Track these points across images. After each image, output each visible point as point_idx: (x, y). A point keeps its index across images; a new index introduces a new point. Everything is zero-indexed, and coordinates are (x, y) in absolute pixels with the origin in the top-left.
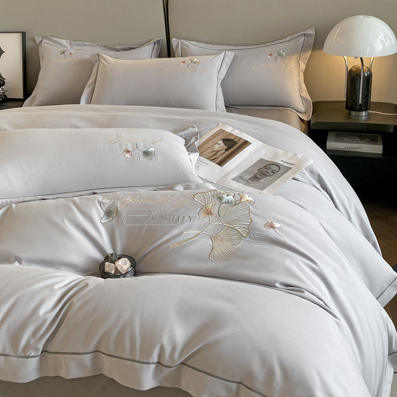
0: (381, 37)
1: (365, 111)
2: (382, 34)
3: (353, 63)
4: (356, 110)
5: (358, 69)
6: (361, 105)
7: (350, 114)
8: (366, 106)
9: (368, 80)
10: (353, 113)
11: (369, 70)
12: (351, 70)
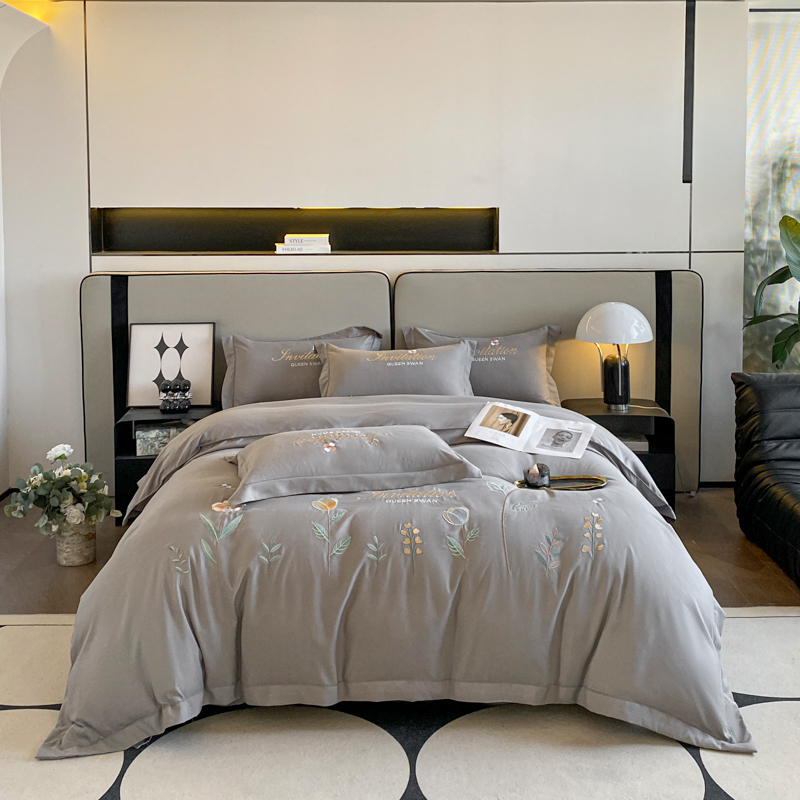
0: (636, 323)
1: (626, 403)
2: (636, 321)
3: (608, 351)
4: (616, 403)
5: (614, 358)
6: (621, 397)
7: (609, 409)
8: (626, 400)
9: (626, 369)
10: (613, 407)
11: (626, 359)
12: (606, 360)
